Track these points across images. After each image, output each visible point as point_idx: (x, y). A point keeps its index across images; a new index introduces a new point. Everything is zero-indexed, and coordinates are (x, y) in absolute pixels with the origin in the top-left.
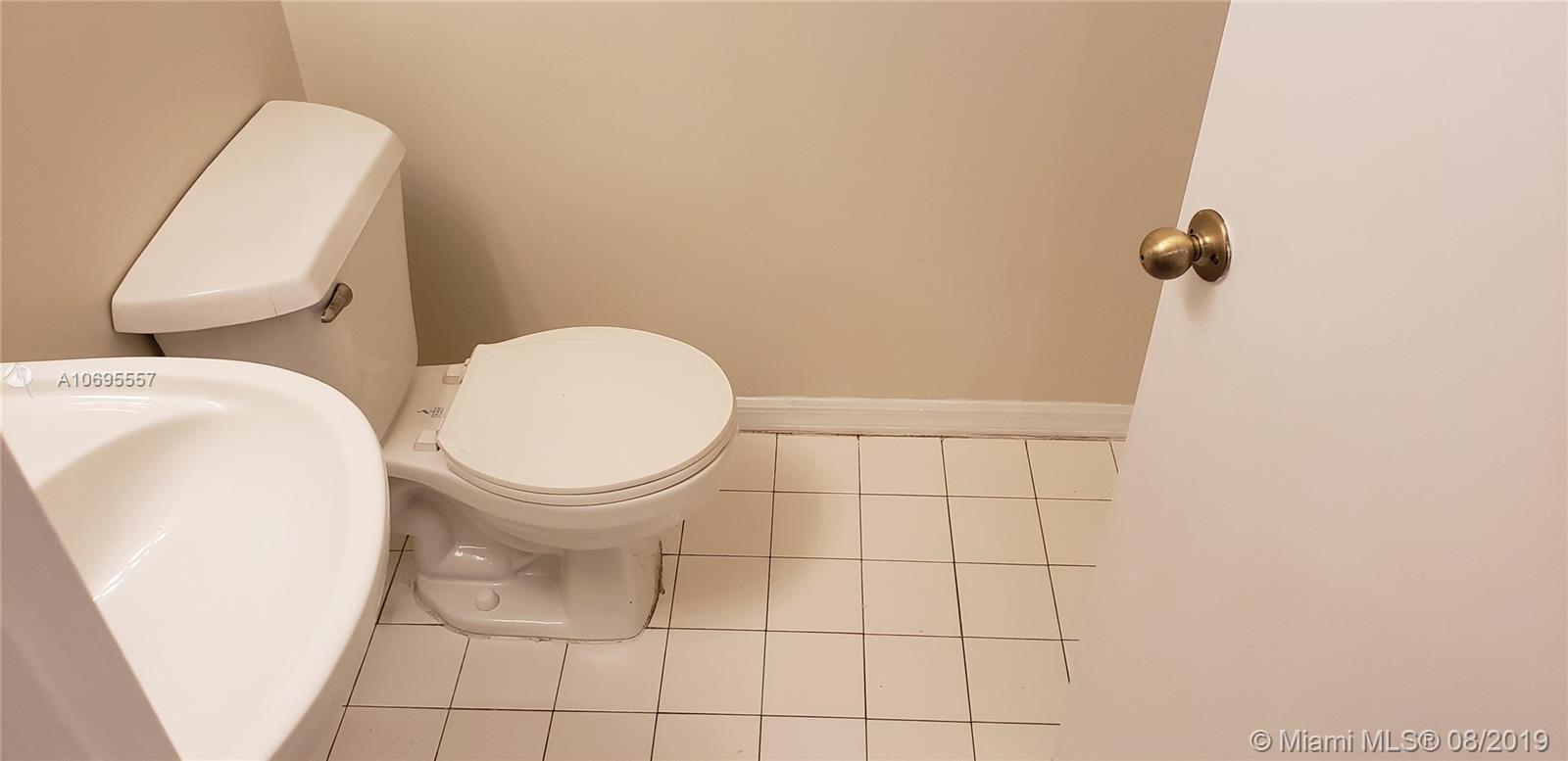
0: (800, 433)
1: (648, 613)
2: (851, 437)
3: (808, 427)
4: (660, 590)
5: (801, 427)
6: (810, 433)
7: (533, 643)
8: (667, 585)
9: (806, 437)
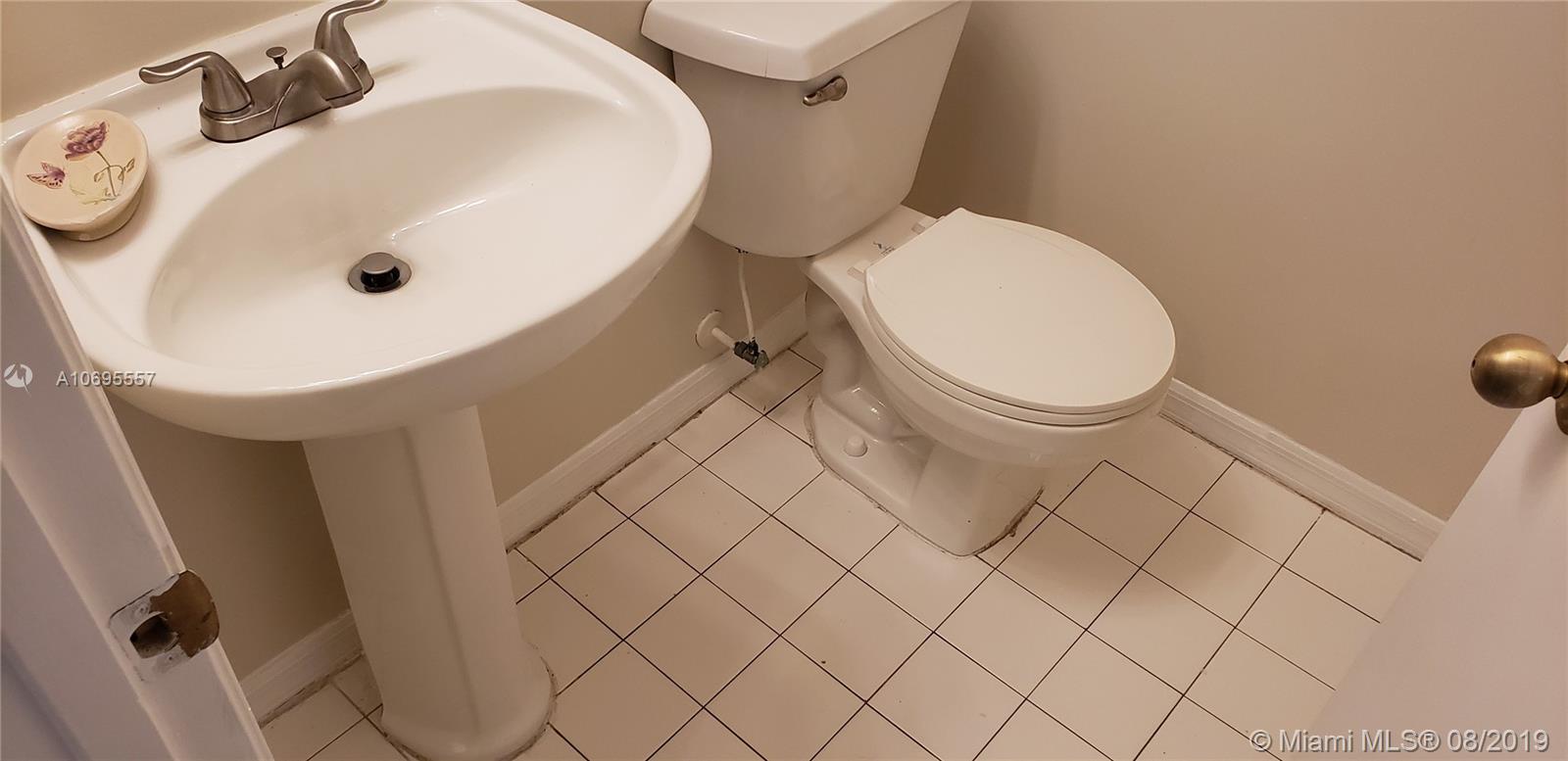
0: (1262, 471)
1: (986, 543)
2: (1315, 506)
3: (1273, 470)
4: (1011, 530)
5: (1266, 466)
6: (1272, 477)
7: (871, 506)
8: (1022, 530)
9: (1265, 479)
